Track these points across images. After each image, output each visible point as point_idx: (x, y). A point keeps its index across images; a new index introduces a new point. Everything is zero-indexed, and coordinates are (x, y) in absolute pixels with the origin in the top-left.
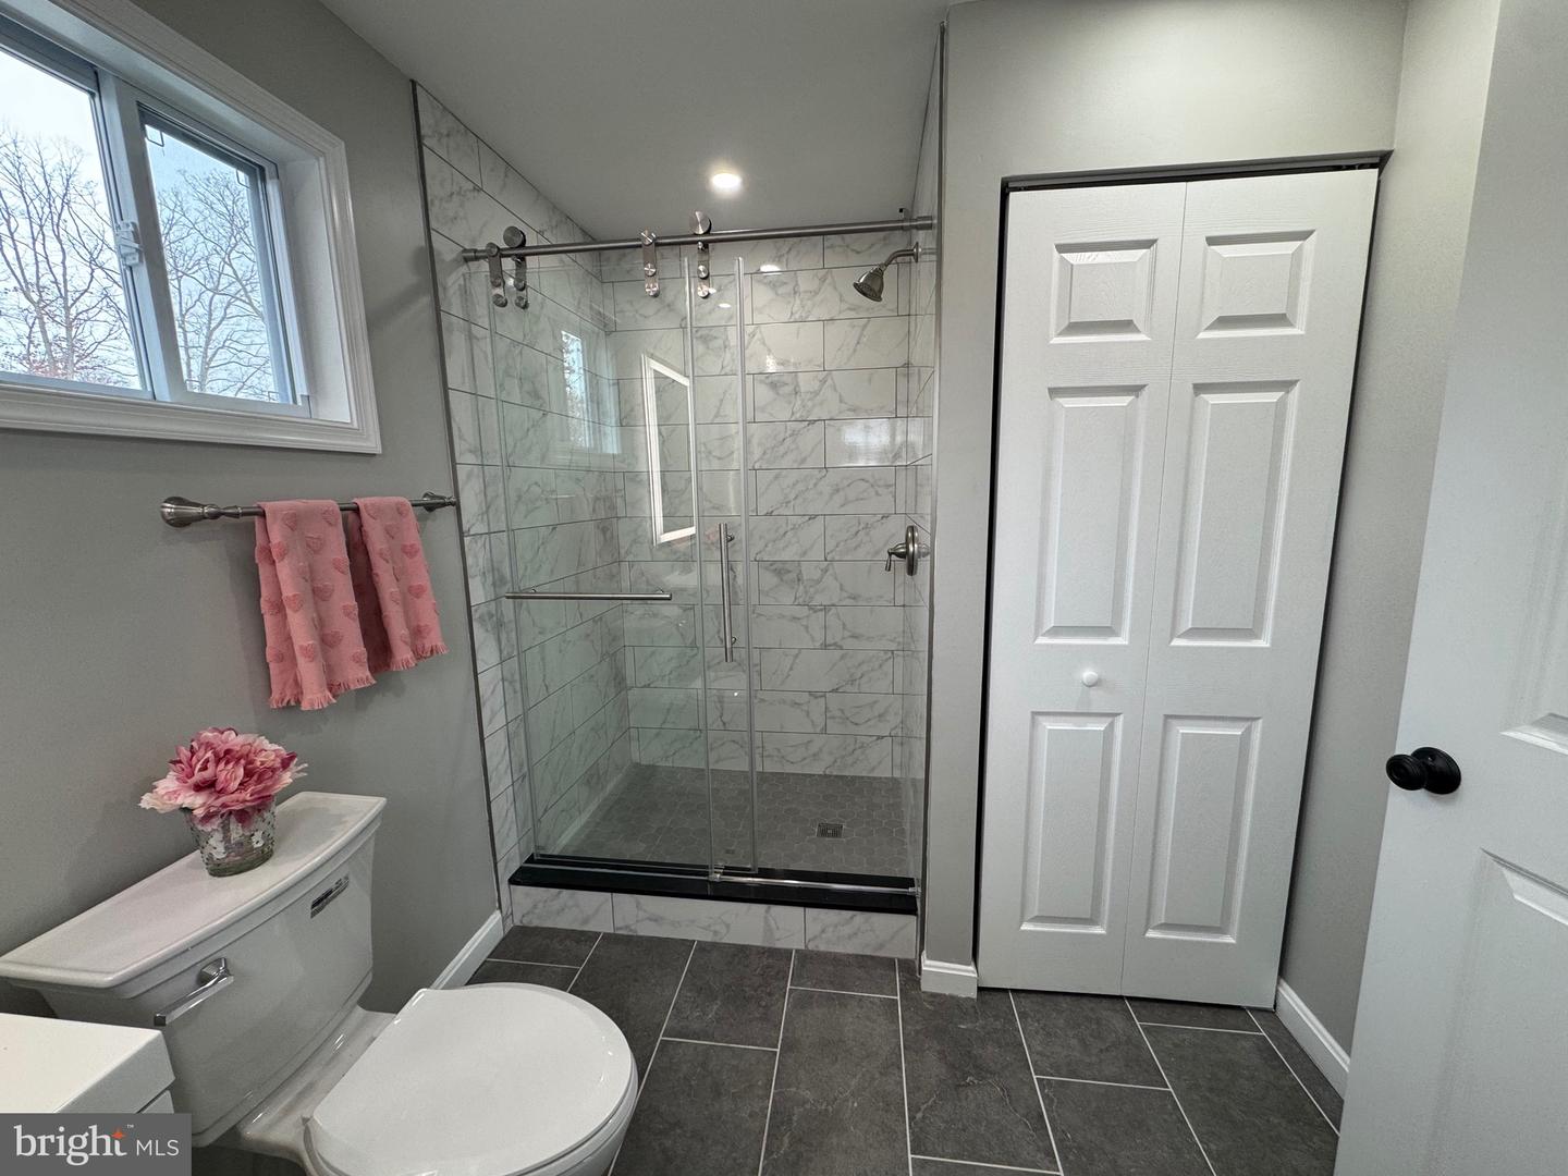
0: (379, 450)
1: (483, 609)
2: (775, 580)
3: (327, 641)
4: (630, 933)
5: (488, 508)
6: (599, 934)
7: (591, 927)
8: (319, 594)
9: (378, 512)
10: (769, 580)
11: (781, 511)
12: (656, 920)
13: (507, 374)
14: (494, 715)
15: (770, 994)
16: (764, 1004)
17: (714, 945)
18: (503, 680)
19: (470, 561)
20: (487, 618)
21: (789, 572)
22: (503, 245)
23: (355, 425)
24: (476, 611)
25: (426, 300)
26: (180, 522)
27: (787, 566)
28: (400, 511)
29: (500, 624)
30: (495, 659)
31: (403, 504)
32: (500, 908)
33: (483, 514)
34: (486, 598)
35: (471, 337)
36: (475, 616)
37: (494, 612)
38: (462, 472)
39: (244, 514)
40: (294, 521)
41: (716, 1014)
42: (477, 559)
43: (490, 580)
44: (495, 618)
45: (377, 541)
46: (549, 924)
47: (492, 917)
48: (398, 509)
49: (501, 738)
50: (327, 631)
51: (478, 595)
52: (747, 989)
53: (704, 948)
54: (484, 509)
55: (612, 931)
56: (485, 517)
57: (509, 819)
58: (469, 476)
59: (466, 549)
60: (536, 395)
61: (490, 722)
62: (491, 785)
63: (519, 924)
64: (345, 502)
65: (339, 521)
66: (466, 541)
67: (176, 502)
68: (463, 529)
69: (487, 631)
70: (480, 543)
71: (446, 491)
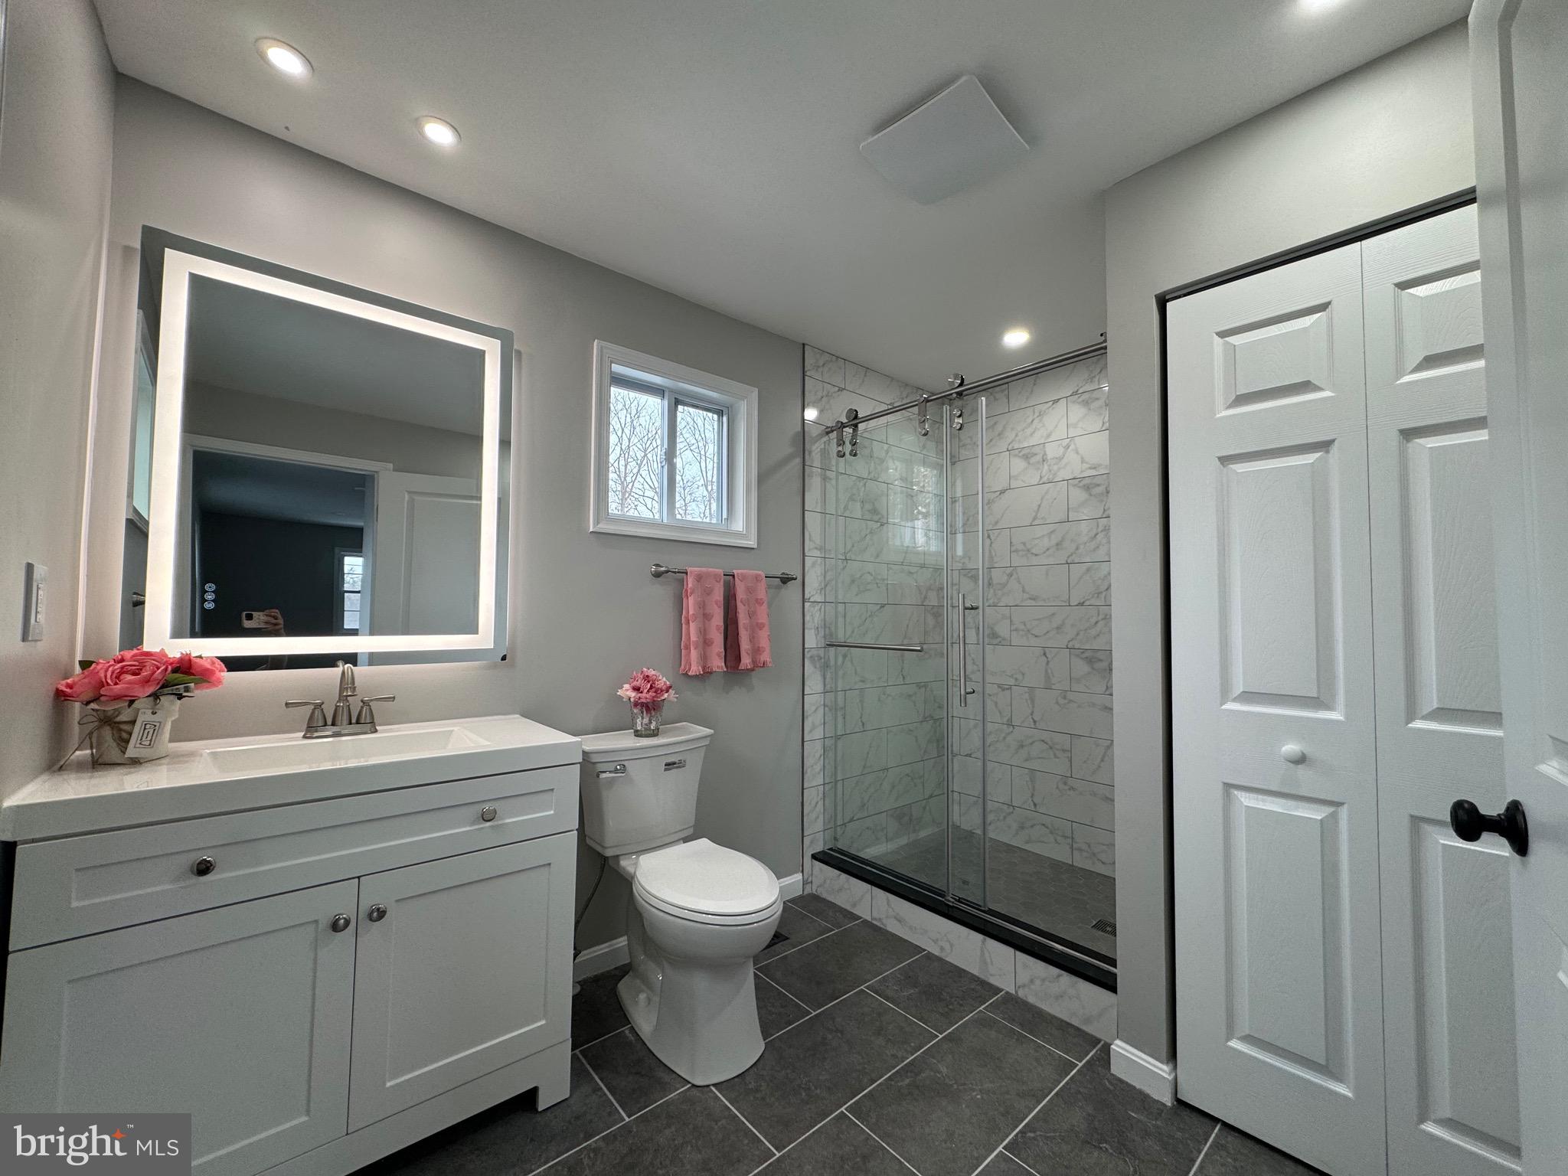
0: (755, 546)
1: (814, 652)
2: (1086, 668)
3: (707, 643)
4: (882, 926)
5: (826, 586)
6: (861, 918)
7: (856, 911)
8: (707, 617)
9: (744, 578)
10: (1081, 668)
11: (1093, 602)
12: (900, 921)
13: (852, 499)
14: (814, 728)
15: (961, 1005)
16: (951, 1007)
17: (939, 959)
18: (824, 705)
19: (807, 618)
20: (816, 658)
21: (1101, 660)
22: (845, 420)
23: (744, 532)
24: (808, 652)
25: (798, 461)
26: (657, 575)
27: (1100, 655)
28: (757, 578)
29: (826, 666)
30: (819, 688)
31: (760, 575)
32: (803, 872)
33: (821, 589)
34: (817, 644)
35: (825, 479)
36: (807, 655)
37: (822, 656)
38: (808, 561)
39: (678, 572)
40: (699, 578)
41: (910, 995)
42: (814, 615)
43: (822, 633)
44: (823, 660)
45: (741, 594)
46: (831, 898)
47: (796, 875)
48: (756, 578)
49: (819, 746)
50: (707, 637)
51: (811, 641)
52: (945, 994)
53: (930, 956)
54: (823, 586)
55: (870, 920)
56: (823, 592)
57: (817, 809)
58: (814, 564)
59: (806, 610)
60: (875, 511)
61: (811, 731)
62: (806, 777)
63: (815, 893)
64: (728, 571)
65: (722, 580)
66: (807, 605)
67: (657, 565)
68: (806, 597)
69: (816, 668)
70: (817, 607)
71: (795, 571)
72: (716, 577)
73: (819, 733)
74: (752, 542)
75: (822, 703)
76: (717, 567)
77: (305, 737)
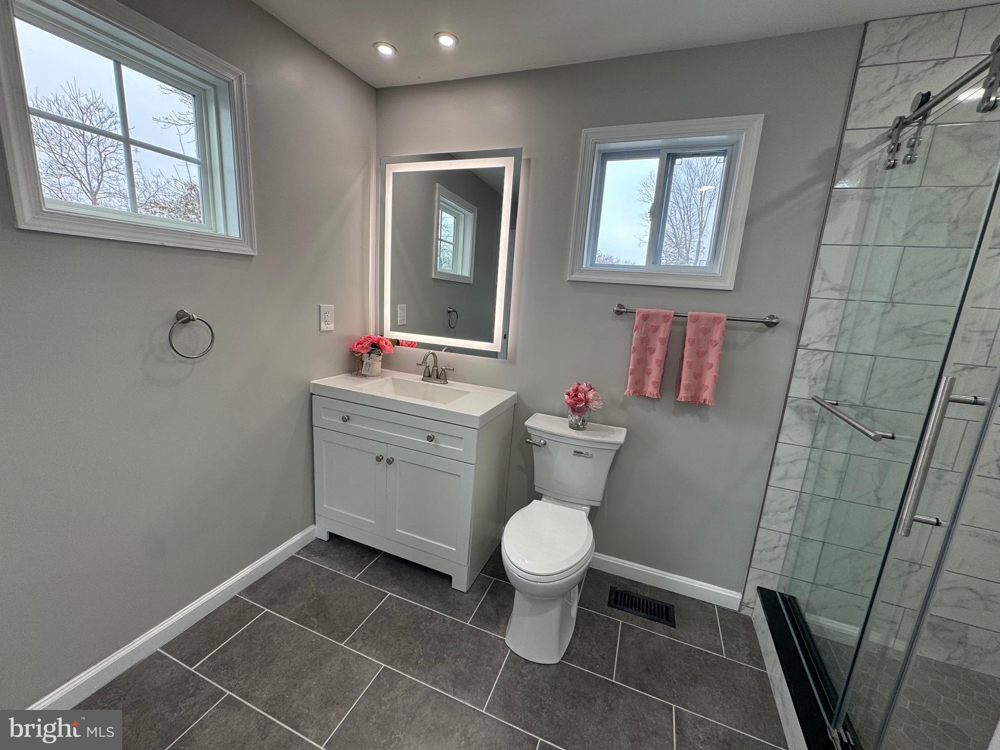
0: (727, 289)
1: (803, 403)
3: (643, 372)
4: (773, 691)
5: (841, 334)
6: (766, 670)
7: (765, 662)
9: (696, 319)
14: (787, 477)
18: (809, 460)
19: (798, 366)
22: (908, 114)
23: (720, 275)
24: (794, 401)
28: (716, 320)
29: (819, 422)
30: (804, 442)
31: (719, 318)
32: (745, 594)
33: (831, 337)
34: (811, 396)
36: (791, 404)
37: (815, 410)
38: (816, 303)
42: (810, 366)
44: (817, 414)
45: (691, 334)
47: (734, 592)
48: (714, 320)
50: (645, 367)
51: (800, 389)
54: (836, 332)
55: (769, 677)
56: (835, 340)
57: (775, 552)
58: (823, 308)
59: (798, 357)
61: (781, 479)
62: (765, 517)
63: (752, 619)
64: (680, 312)
65: (670, 320)
66: (801, 352)
67: (620, 306)
68: (800, 344)
69: (802, 419)
70: (819, 356)
71: (789, 315)
72: (666, 318)
73: (795, 484)
74: (729, 285)
75: (807, 457)
76: (669, 307)
77: (422, 380)
